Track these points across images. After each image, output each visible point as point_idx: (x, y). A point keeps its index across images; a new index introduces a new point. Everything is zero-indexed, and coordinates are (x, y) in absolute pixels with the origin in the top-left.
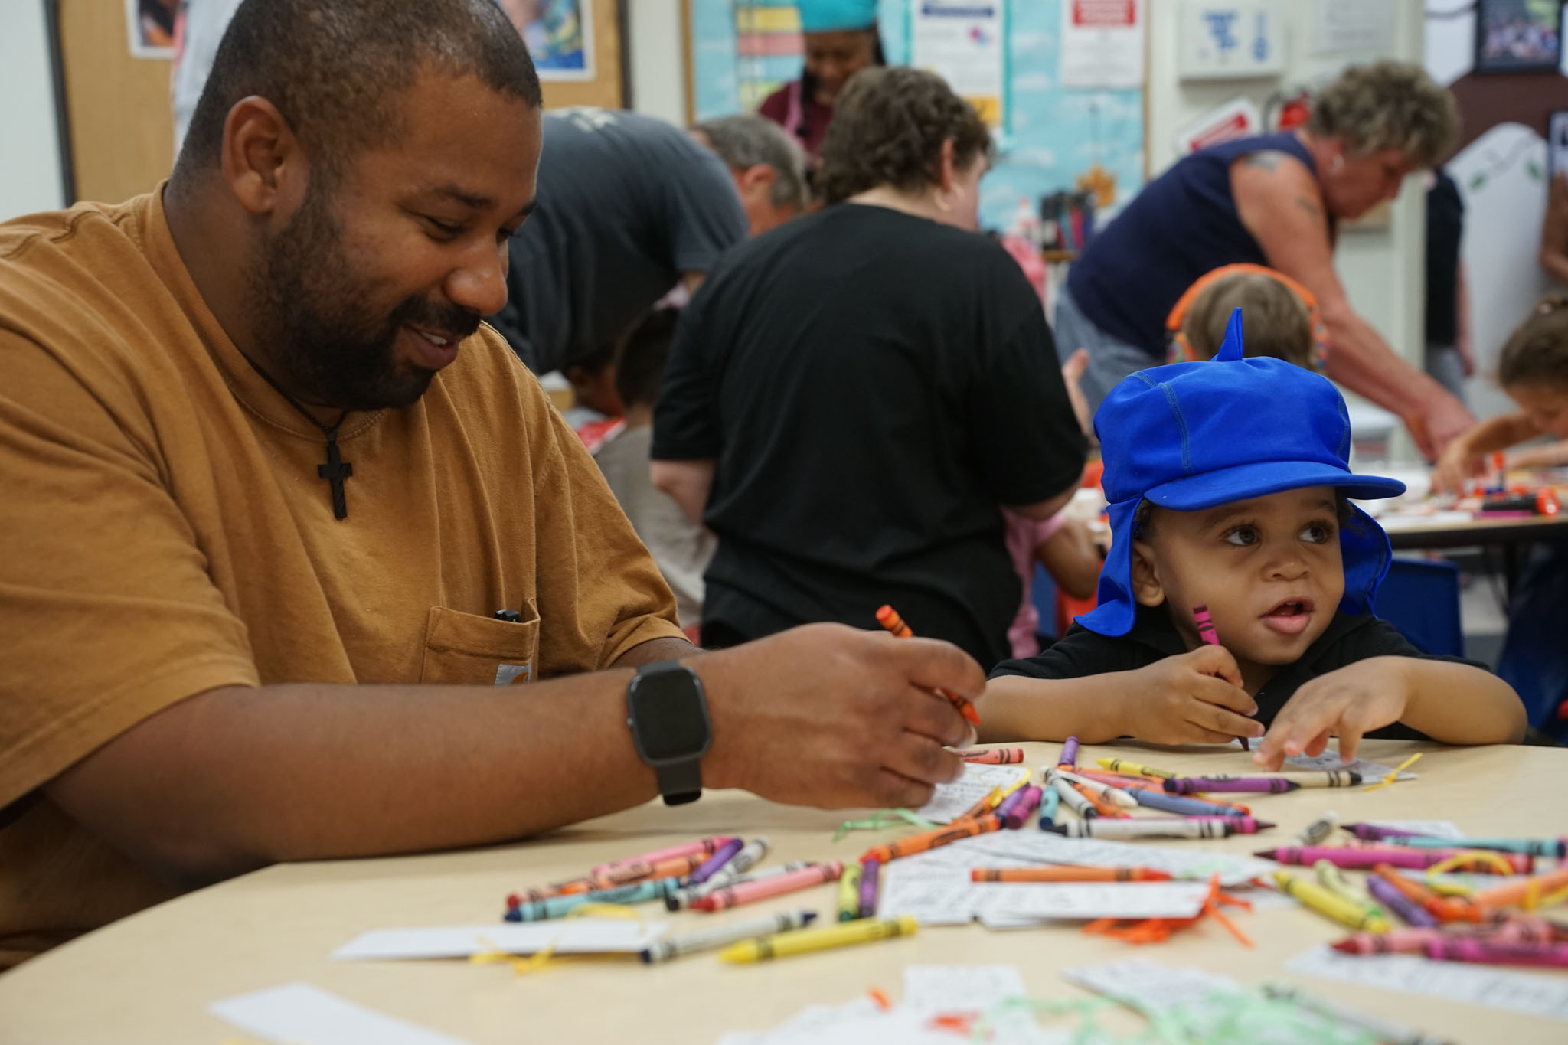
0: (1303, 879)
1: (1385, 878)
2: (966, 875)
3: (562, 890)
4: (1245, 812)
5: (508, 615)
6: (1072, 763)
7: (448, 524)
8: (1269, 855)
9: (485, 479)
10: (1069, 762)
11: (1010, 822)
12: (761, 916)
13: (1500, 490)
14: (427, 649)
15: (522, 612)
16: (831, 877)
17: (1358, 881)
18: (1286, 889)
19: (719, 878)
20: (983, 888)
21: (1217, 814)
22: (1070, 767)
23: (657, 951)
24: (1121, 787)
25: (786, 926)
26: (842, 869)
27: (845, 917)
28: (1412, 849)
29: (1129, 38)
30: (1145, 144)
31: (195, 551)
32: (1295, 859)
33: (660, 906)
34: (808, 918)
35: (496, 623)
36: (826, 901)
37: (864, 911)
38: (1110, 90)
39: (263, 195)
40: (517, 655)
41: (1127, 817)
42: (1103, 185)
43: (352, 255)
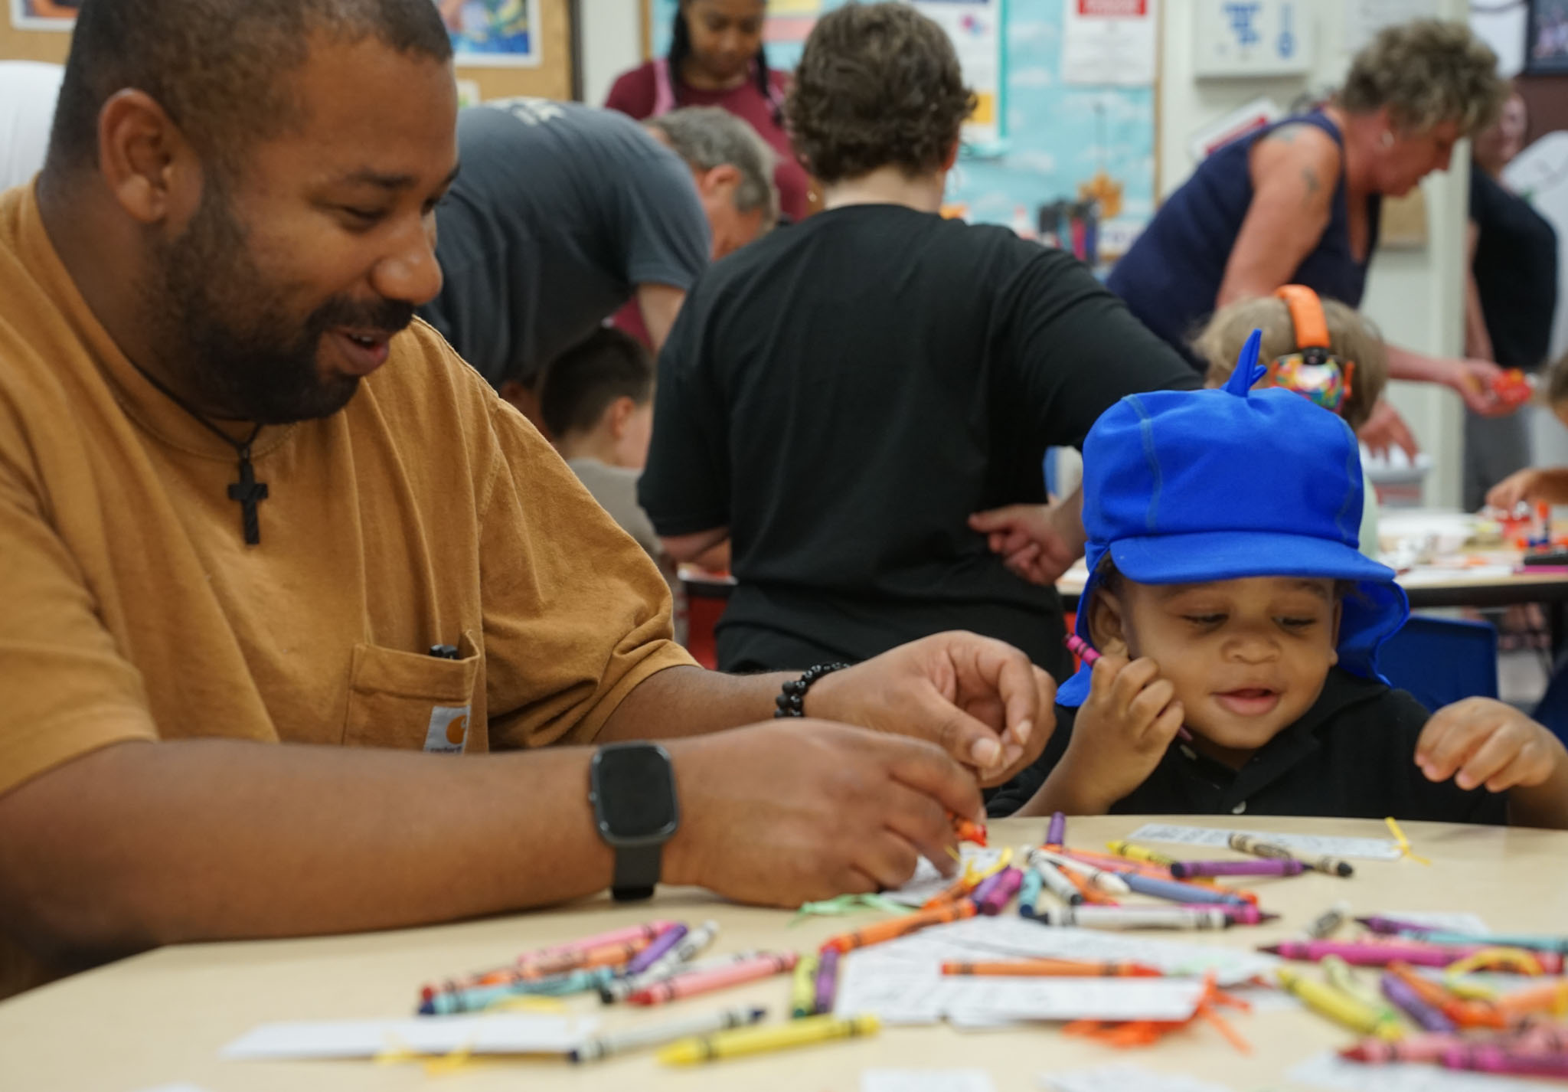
0: (1308, 976)
1: (1400, 977)
2: (934, 968)
3: (483, 980)
4: (1251, 901)
5: (445, 651)
6: (1060, 842)
7: (374, 549)
8: (1274, 950)
9: (416, 498)
10: (1055, 841)
11: (987, 909)
12: (704, 1012)
13: (1545, 542)
14: (352, 692)
15: (460, 647)
16: (785, 968)
17: (1368, 982)
18: (1289, 988)
19: (660, 969)
20: (954, 983)
21: (1218, 902)
22: (1056, 848)
23: (587, 1051)
24: (1110, 870)
25: (732, 1023)
26: (797, 960)
27: (799, 1014)
28: (1432, 944)
29: (1140, 30)
30: (1156, 149)
31: (82, 592)
32: (1300, 955)
33: (592, 1000)
34: (757, 1015)
35: (429, 660)
36: (776, 995)
37: (820, 1007)
38: (1118, 88)
39: (153, 200)
40: (453, 696)
41: (1115, 904)
42: (1108, 194)
43: (262, 261)
